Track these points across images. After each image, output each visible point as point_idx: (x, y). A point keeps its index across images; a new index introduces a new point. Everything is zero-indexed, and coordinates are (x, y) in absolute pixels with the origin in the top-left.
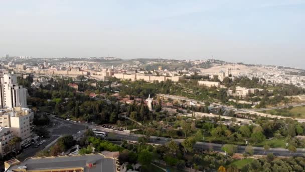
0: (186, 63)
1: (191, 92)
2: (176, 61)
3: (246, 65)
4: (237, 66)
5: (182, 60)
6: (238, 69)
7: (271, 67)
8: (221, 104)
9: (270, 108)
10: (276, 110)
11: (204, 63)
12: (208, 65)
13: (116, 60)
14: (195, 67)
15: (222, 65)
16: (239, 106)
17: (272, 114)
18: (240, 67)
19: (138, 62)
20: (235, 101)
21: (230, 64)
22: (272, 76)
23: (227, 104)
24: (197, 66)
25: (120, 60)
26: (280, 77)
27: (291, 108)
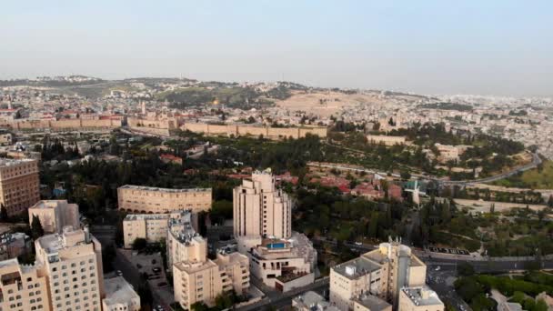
0: (241, 88)
1: (362, 155)
2: (221, 84)
3: (346, 92)
4: (334, 95)
5: (232, 82)
6: (336, 100)
7: (374, 94)
8: (425, 175)
9: (497, 177)
10: (506, 179)
11: (276, 89)
12: (283, 91)
13: (92, 82)
14: (264, 97)
15: (307, 93)
16: (456, 177)
17: (507, 187)
18: (338, 95)
19: (141, 86)
20: (445, 168)
21: (322, 90)
22: (397, 110)
23: (435, 174)
24: (266, 94)
25: (100, 81)
26: (412, 113)
27: (520, 173)
